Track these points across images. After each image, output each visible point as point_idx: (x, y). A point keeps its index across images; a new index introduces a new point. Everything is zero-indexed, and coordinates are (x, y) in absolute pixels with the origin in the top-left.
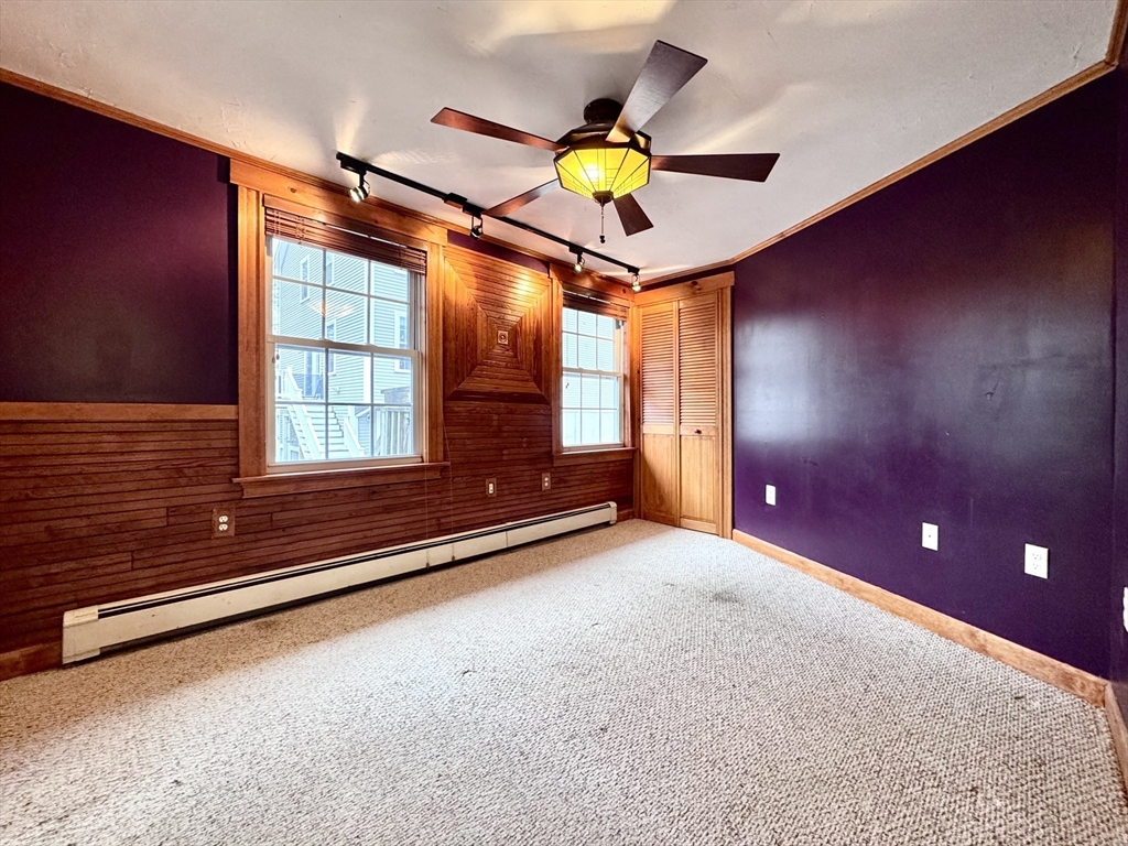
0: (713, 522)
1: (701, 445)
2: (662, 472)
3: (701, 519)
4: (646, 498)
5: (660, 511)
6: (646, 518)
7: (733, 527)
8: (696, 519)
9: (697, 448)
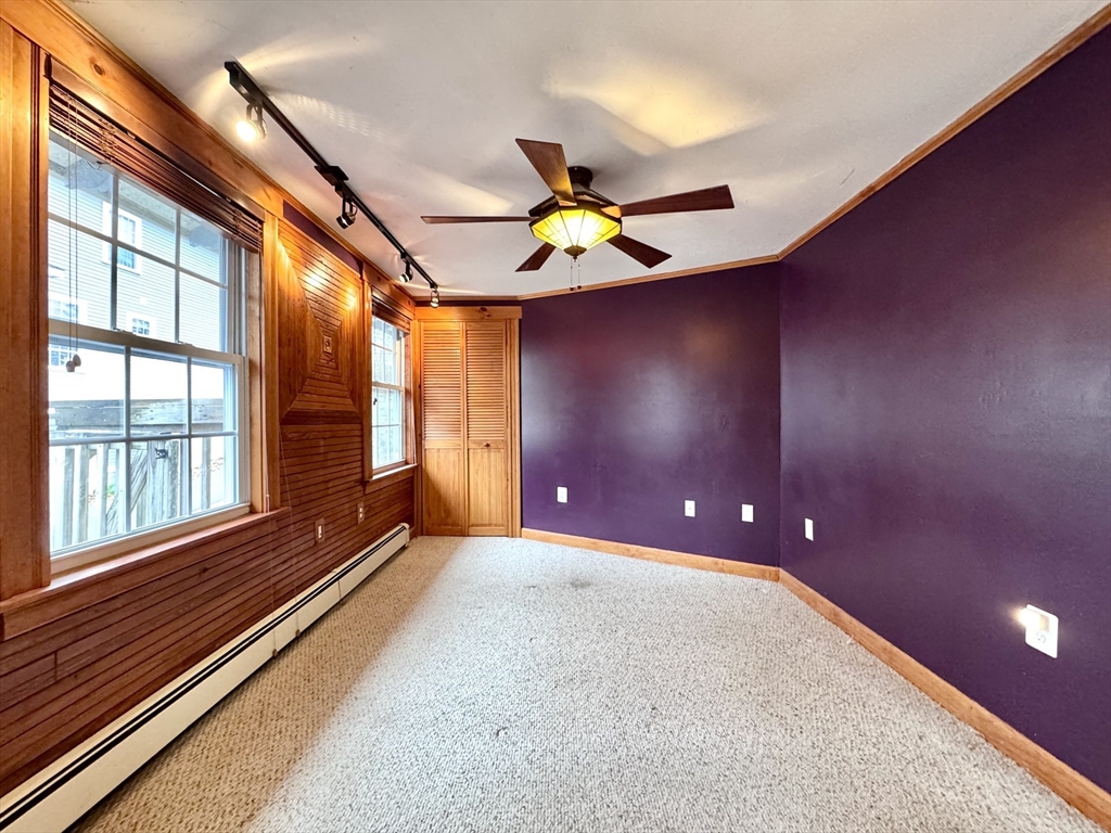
0: (503, 525)
1: (489, 457)
2: (448, 485)
3: (490, 525)
4: (429, 514)
5: (445, 525)
6: (429, 534)
7: (522, 526)
8: (485, 525)
9: (486, 460)
